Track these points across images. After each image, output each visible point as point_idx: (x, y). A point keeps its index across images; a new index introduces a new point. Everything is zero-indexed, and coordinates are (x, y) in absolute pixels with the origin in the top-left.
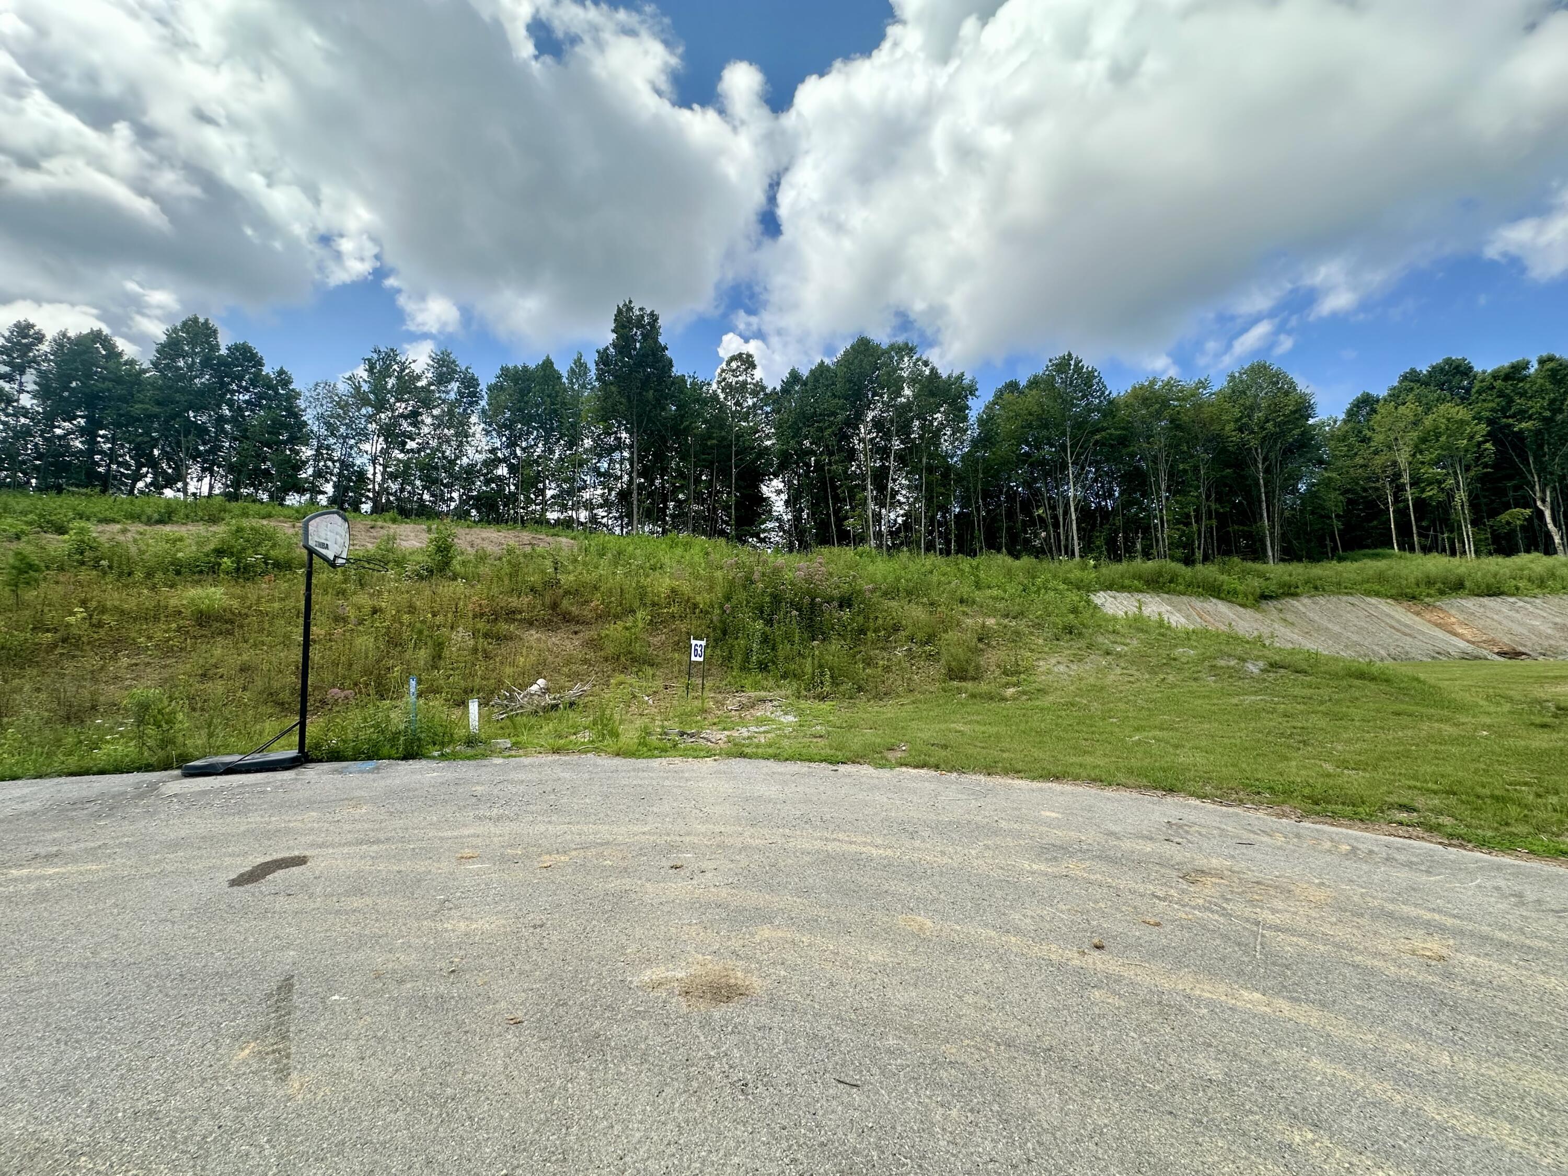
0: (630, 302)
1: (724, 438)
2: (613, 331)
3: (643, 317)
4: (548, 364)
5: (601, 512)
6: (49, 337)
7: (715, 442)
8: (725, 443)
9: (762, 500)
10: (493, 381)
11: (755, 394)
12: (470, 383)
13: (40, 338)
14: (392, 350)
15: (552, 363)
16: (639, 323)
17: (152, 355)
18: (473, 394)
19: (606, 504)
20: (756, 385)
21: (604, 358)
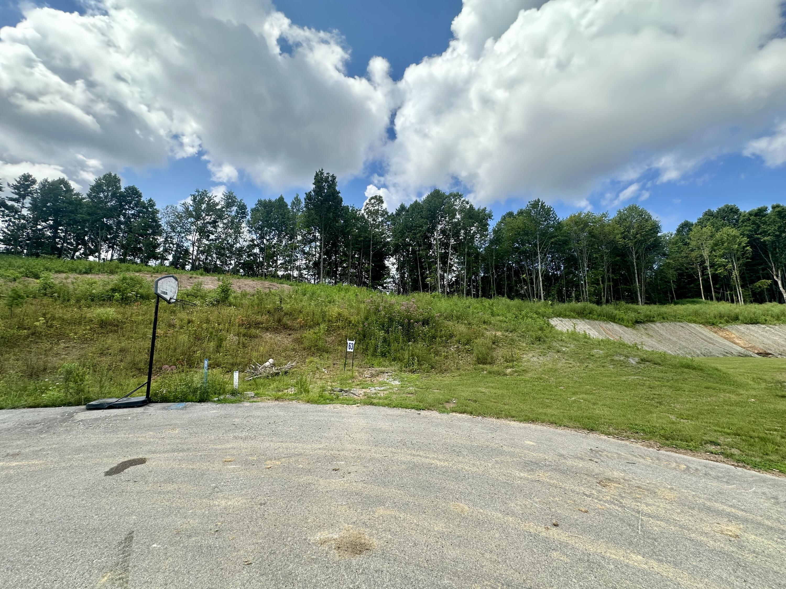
0: (322, 170)
1: (367, 237)
2: (314, 184)
3: (328, 177)
4: (281, 199)
5: (304, 272)
6: (38, 181)
7: (362, 239)
8: (367, 239)
9: (385, 268)
10: (254, 207)
11: (382, 215)
12: (242, 208)
13: (34, 182)
14: (205, 191)
15: (283, 199)
16: (326, 180)
17: (88, 191)
18: (244, 213)
19: (307, 268)
20: (383, 211)
21: (309, 197)
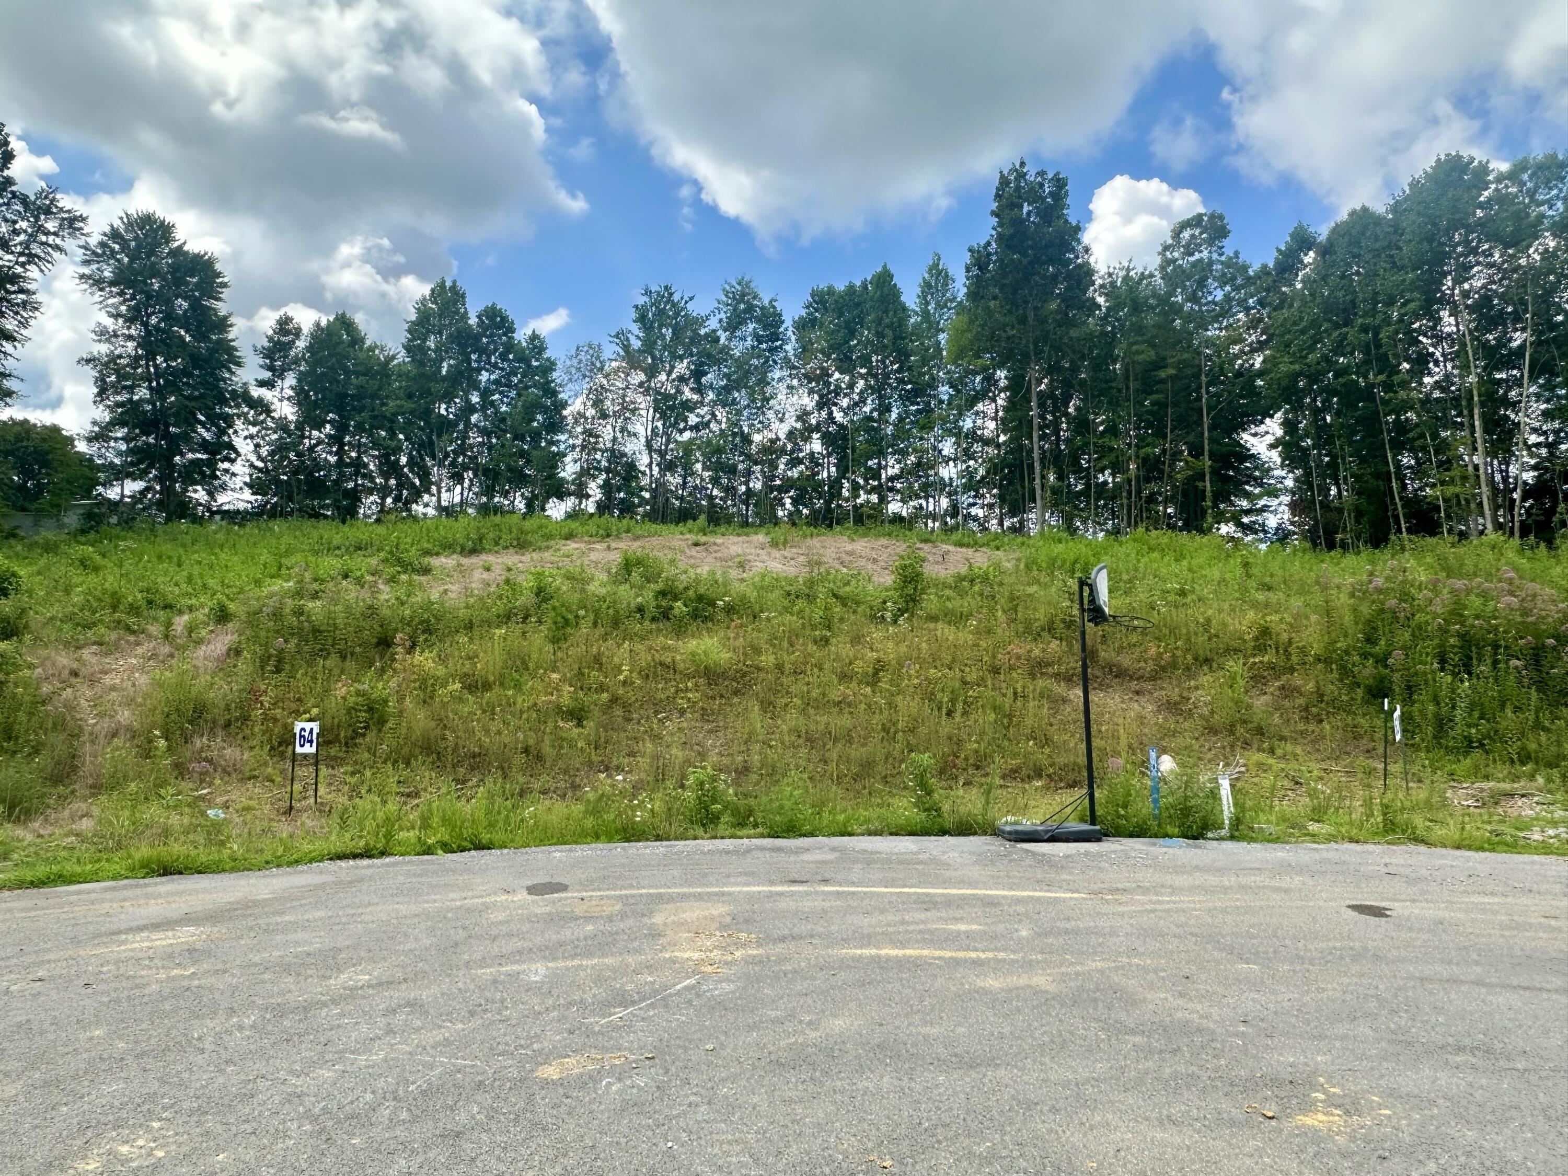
1: (1187, 364)
2: (993, 213)
7: (1171, 371)
8: (1189, 372)
9: (1244, 455)
11: (1223, 281)
12: (771, 321)
13: (298, 333)
15: (891, 277)
16: (1034, 194)
18: (775, 337)
20: (1227, 264)
21: (980, 260)
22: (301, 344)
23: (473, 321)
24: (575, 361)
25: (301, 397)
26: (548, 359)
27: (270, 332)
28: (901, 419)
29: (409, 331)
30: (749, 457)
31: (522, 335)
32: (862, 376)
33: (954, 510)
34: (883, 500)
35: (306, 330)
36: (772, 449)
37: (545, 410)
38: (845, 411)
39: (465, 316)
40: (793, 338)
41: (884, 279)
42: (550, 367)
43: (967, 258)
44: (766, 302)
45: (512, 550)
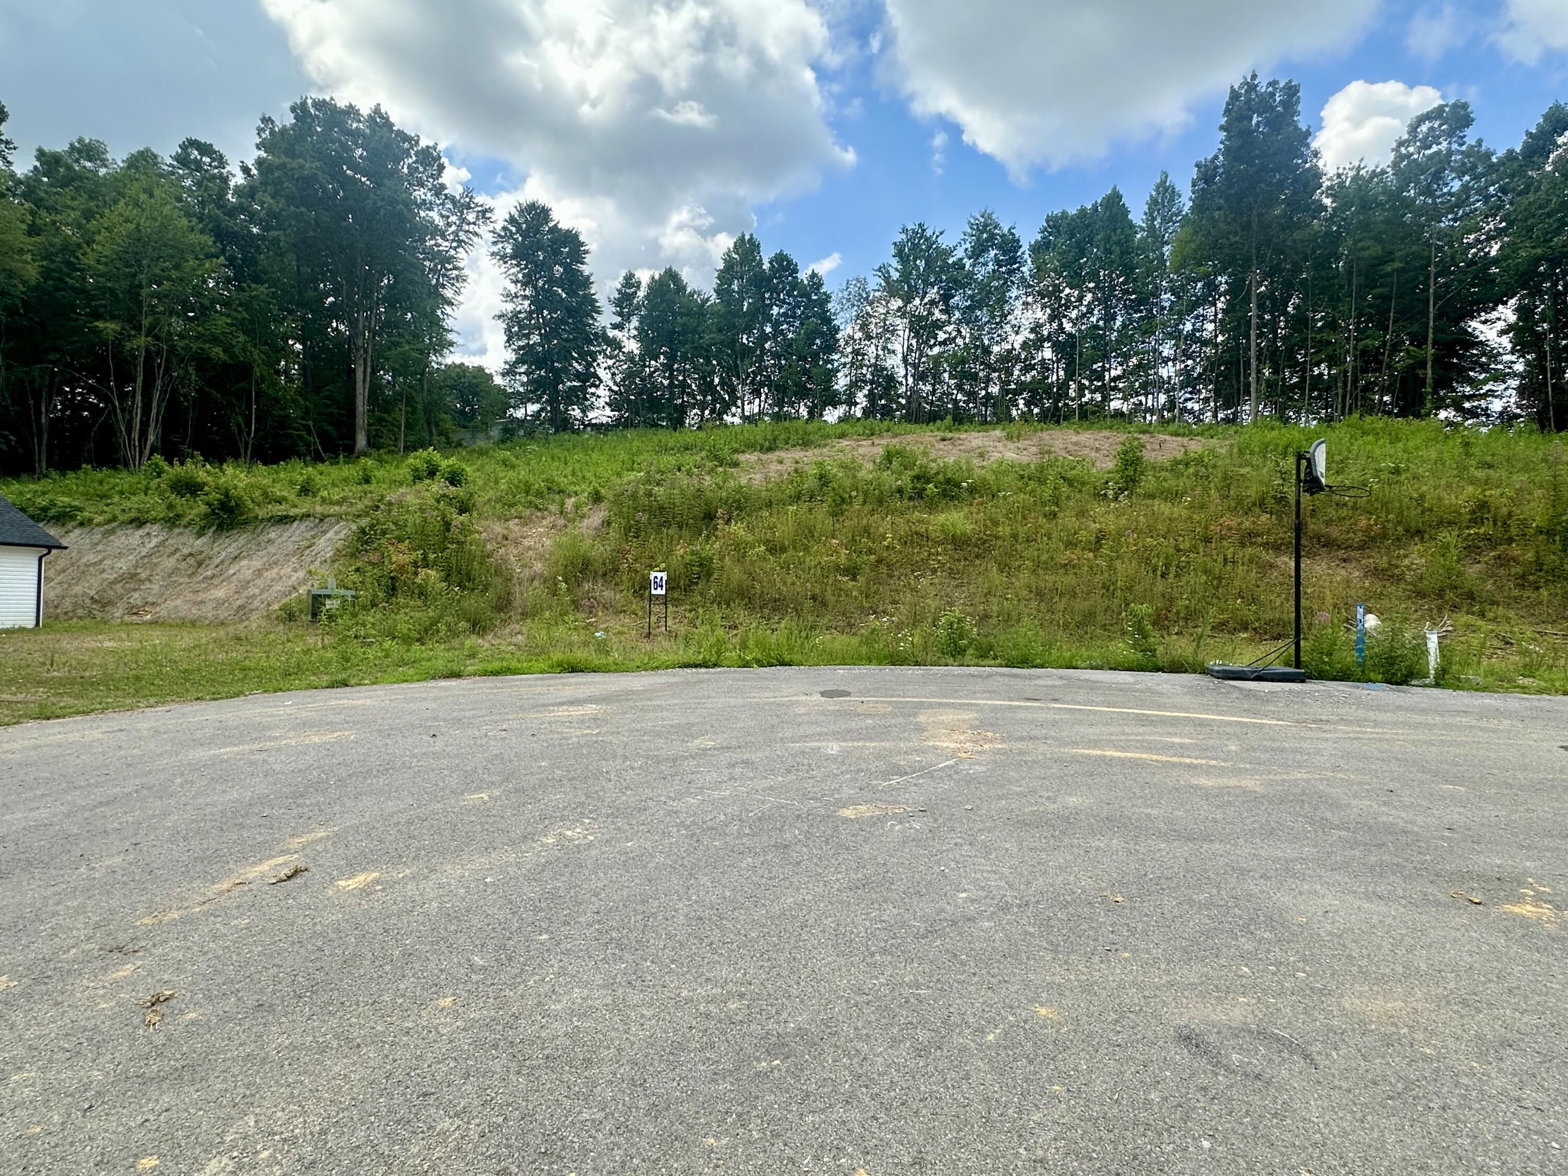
0: (1254, 77)
1: (1415, 255)
2: (1222, 128)
7: (1398, 265)
8: (1418, 262)
10: (1039, 237)
11: (1465, 169)
12: (1010, 246)
14: (919, 225)
15: (1120, 197)
16: (1264, 104)
17: (714, 282)
18: (1014, 260)
21: (1206, 173)
22: (641, 294)
23: (766, 266)
24: (846, 293)
25: (641, 336)
26: (825, 293)
27: (619, 286)
28: (1124, 326)
29: (718, 278)
30: (988, 366)
31: (803, 276)
32: (1090, 290)
33: (1171, 405)
34: (1106, 399)
35: (644, 284)
36: (1008, 358)
37: (822, 335)
38: (1074, 323)
39: (760, 263)
40: (1029, 261)
41: (1114, 202)
42: (827, 298)
43: (1194, 173)
44: (1006, 231)
45: (798, 448)
